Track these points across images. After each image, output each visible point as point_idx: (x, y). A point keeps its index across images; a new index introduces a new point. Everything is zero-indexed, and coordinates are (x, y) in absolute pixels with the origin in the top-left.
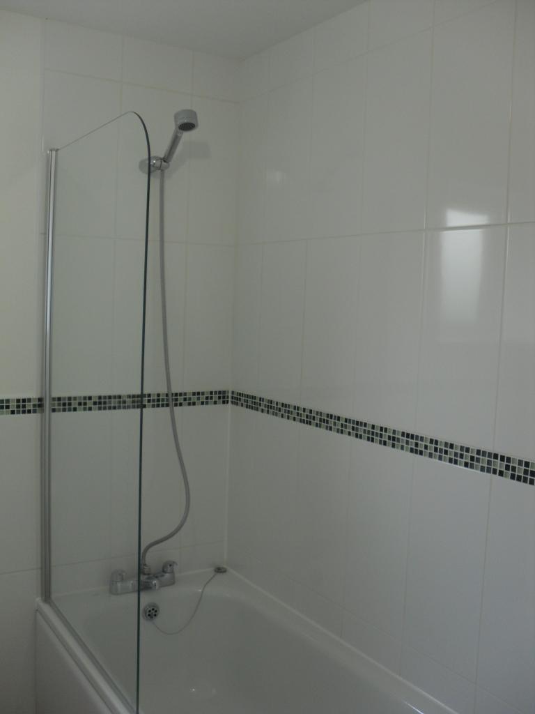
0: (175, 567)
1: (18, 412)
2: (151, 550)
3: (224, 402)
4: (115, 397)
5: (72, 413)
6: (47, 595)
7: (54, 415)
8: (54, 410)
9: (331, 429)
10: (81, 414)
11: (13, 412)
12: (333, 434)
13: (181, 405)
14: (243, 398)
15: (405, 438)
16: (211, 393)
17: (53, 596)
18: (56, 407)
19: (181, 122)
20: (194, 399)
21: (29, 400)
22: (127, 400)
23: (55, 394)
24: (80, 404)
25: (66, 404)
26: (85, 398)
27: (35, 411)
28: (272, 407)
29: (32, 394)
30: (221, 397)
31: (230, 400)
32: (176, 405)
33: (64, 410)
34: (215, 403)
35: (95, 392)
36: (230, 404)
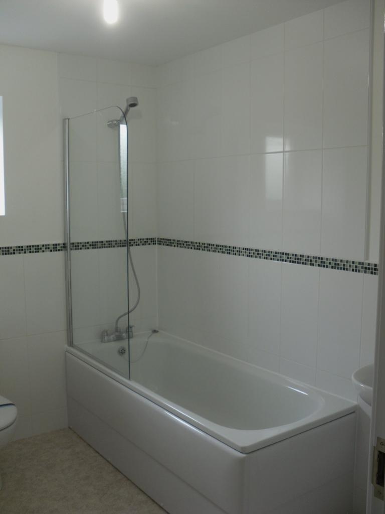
0: (133, 328)
1: (54, 251)
2: (120, 320)
3: (154, 244)
4: (100, 242)
5: (80, 250)
6: (71, 343)
7: (72, 251)
8: (71, 249)
9: (210, 251)
10: (84, 251)
11: (51, 251)
12: (211, 253)
13: (132, 245)
14: (164, 241)
15: (244, 251)
16: (147, 239)
17: (75, 343)
18: (72, 248)
19: (130, 103)
20: (139, 242)
21: (59, 244)
22: (106, 243)
23: (72, 242)
24: (83, 246)
25: (77, 246)
26: (85, 243)
27: (62, 250)
28: (180, 244)
29: (60, 241)
30: (152, 241)
31: (157, 242)
32: (130, 246)
33: (76, 249)
34: (149, 244)
35: (90, 240)
36: (157, 244)
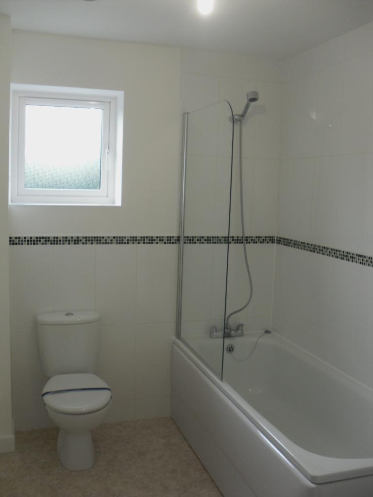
0: (244, 328)
1: (168, 243)
2: (230, 318)
3: (272, 242)
4: (215, 237)
5: (194, 245)
6: (178, 335)
7: (185, 245)
8: (185, 243)
9: (324, 254)
10: (198, 246)
11: (165, 243)
12: (325, 257)
13: (249, 243)
14: (282, 240)
15: (358, 257)
16: (266, 237)
17: (182, 336)
18: (186, 241)
20: (256, 240)
21: (173, 237)
22: (222, 239)
23: (186, 235)
24: (198, 240)
25: (191, 240)
26: (200, 237)
27: (175, 243)
28: (297, 244)
29: (175, 234)
30: (271, 240)
31: (276, 241)
32: (247, 243)
33: (190, 243)
34: (268, 242)
35: (206, 234)
36: (275, 243)
